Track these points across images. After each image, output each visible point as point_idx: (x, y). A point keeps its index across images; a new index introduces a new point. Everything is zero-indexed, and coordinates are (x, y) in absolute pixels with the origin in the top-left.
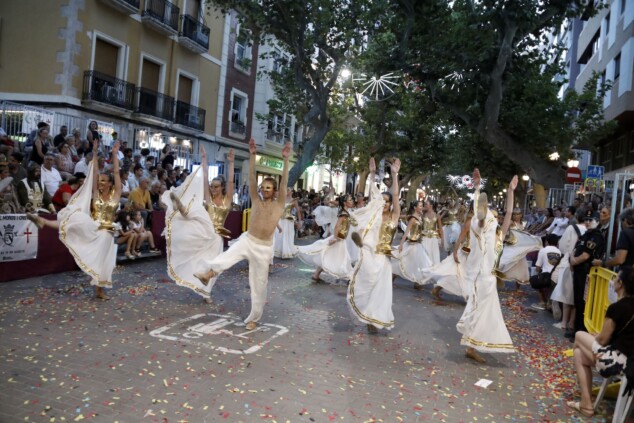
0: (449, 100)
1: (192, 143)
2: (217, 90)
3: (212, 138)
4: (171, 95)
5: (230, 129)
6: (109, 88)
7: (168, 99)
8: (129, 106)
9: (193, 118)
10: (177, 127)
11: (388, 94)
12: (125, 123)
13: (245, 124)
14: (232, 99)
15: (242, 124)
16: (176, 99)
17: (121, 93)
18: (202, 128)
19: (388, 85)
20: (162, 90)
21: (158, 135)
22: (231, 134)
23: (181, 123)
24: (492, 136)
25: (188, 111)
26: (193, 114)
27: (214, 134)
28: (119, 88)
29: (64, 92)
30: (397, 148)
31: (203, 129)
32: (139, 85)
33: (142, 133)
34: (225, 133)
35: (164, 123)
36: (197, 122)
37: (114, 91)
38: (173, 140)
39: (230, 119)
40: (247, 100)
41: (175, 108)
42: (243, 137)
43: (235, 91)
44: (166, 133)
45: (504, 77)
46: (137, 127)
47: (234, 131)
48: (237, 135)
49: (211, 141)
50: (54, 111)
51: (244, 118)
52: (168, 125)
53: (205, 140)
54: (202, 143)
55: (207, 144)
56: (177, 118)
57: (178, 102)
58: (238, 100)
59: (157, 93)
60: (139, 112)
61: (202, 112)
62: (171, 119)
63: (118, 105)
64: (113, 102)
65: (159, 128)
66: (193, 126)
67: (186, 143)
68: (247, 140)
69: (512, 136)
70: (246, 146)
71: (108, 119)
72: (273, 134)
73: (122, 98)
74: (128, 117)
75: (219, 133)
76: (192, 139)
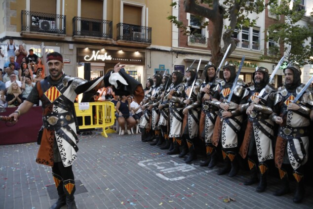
1: (143, 54)
3: (169, 49)
5: (189, 40)
6: (41, 21)
9: (138, 34)
12: (66, 45)
13: (207, 36)
14: (189, 18)
15: (202, 36)
16: (122, 23)
20: (105, 18)
21: (103, 50)
22: (189, 44)
26: (143, 31)
27: (171, 46)
29: (6, 29)
31: (151, 43)
32: (78, 16)
34: (183, 44)
35: (108, 41)
36: (142, 37)
38: (121, 52)
39: (188, 33)
41: (122, 29)
42: (205, 46)
44: (113, 48)
46: (81, 46)
47: (193, 42)
48: (197, 45)
49: (167, 51)
51: (205, 32)
53: (158, 50)
54: (154, 54)
59: (102, 20)
60: (80, 35)
61: (150, 29)
63: (52, 32)
65: (104, 45)
66: (138, 40)
67: (137, 54)
68: (210, 47)
70: (208, 52)
74: (69, 40)
75: (175, 44)
76: (144, 51)
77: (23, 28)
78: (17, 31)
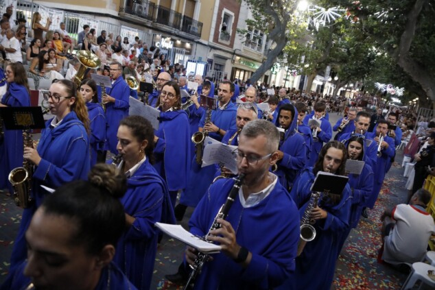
0: (375, 32)
1: (192, 45)
2: (213, 9)
3: (206, 43)
4: (180, 12)
5: (219, 37)
6: (137, 5)
7: (178, 15)
8: (150, 18)
9: (194, 28)
10: (183, 33)
11: (333, 21)
12: (146, 29)
13: (231, 35)
14: (223, 16)
15: (228, 34)
16: (183, 15)
17: (145, 9)
18: (199, 35)
19: (333, 15)
20: (174, 8)
21: (168, 39)
22: (220, 40)
23: (185, 31)
24: (403, 62)
25: (191, 23)
26: (194, 25)
27: (208, 40)
28: (144, 5)
29: (108, 6)
30: (338, 60)
32: (158, 4)
33: (158, 36)
34: (216, 40)
35: (173, 31)
36: (196, 31)
37: (140, 7)
38: (179, 42)
39: (220, 30)
40: (234, 18)
41: (182, 21)
42: (228, 43)
43: (225, 10)
44: (174, 38)
45: (419, 18)
46: (156, 32)
47: (222, 38)
48: (224, 42)
49: (205, 45)
50: (99, 19)
51: (230, 30)
52: (176, 32)
53: (201, 44)
54: (198, 45)
55: (202, 47)
56: (183, 27)
57: (184, 16)
58: (227, 17)
59: (170, 9)
60: (157, 22)
61: (200, 24)
62: (179, 28)
63: (142, 17)
64: (140, 14)
65: (170, 34)
66: (193, 33)
67: (188, 45)
68: (231, 46)
69: (419, 63)
70: (229, 49)
71: (135, 26)
72: (250, 43)
73: (146, 12)
74: (149, 25)
75: (211, 39)
76: (192, 43)
77: (121, 10)
78: (116, 10)
